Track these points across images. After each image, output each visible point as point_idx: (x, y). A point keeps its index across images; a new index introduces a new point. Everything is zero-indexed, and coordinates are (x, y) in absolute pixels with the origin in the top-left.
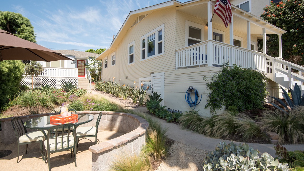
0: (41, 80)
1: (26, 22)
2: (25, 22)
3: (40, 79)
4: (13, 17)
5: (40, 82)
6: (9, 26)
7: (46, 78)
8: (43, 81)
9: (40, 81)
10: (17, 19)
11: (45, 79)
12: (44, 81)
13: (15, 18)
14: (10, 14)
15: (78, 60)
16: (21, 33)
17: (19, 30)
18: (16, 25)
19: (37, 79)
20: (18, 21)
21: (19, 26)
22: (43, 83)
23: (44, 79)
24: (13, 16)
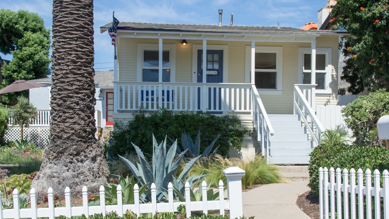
0: (39, 132)
1: (34, 23)
2: (31, 25)
3: (37, 131)
4: (10, 21)
5: (37, 136)
6: (7, 36)
7: (46, 129)
8: (41, 134)
9: (37, 134)
10: (16, 24)
11: (44, 130)
12: (43, 134)
13: (13, 23)
14: (5, 17)
15: (107, 93)
16: (24, 48)
17: (20, 42)
18: (16, 33)
19: (33, 131)
20: (17, 26)
21: (22, 35)
22: (41, 137)
23: (42, 130)
24: (10, 19)
